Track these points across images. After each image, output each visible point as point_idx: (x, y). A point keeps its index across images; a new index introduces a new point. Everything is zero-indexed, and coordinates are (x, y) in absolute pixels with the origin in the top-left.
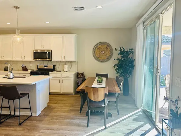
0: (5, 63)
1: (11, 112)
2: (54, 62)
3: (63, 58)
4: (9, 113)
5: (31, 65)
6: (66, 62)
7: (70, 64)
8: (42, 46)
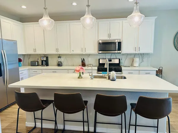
0: (58, 57)
3: (137, 49)
5: (90, 59)
6: (135, 55)
7: (141, 56)
8: (109, 35)
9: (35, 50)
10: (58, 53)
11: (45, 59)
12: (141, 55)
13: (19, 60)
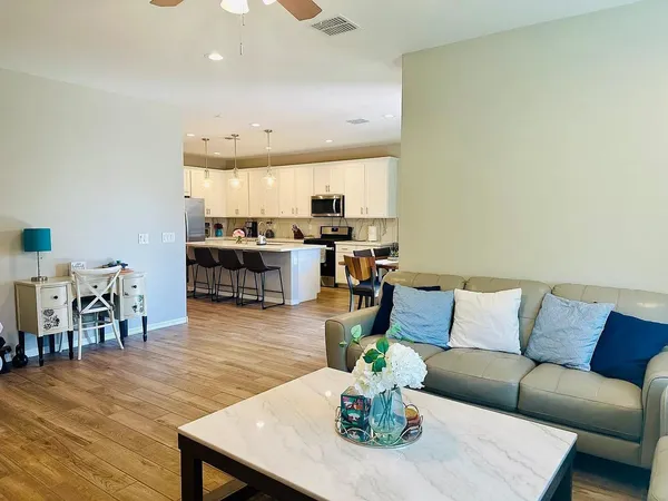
0: (268, 223)
2: (351, 219)
3: (364, 211)
5: (311, 227)
6: (374, 221)
7: (382, 223)
8: (328, 188)
9: (237, 212)
10: (265, 216)
11: (251, 225)
13: (218, 227)
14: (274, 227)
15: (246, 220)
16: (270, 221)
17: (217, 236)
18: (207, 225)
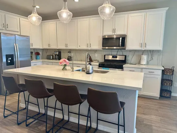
0: (68, 52)
1: (65, 116)
2: (126, 51)
4: (62, 117)
5: (96, 55)
9: (49, 45)
10: (67, 48)
11: (57, 53)
12: (151, 52)
13: (37, 54)
14: (72, 55)
15: (55, 50)
16: (70, 51)
17: (36, 59)
18: (32, 53)
